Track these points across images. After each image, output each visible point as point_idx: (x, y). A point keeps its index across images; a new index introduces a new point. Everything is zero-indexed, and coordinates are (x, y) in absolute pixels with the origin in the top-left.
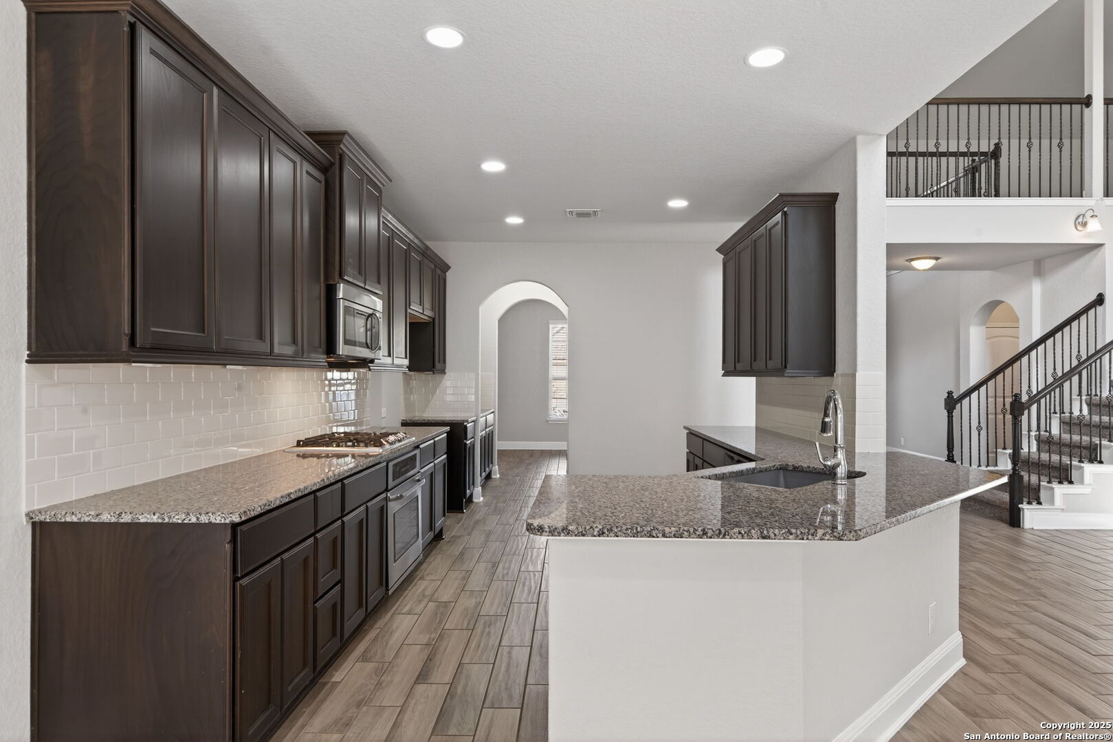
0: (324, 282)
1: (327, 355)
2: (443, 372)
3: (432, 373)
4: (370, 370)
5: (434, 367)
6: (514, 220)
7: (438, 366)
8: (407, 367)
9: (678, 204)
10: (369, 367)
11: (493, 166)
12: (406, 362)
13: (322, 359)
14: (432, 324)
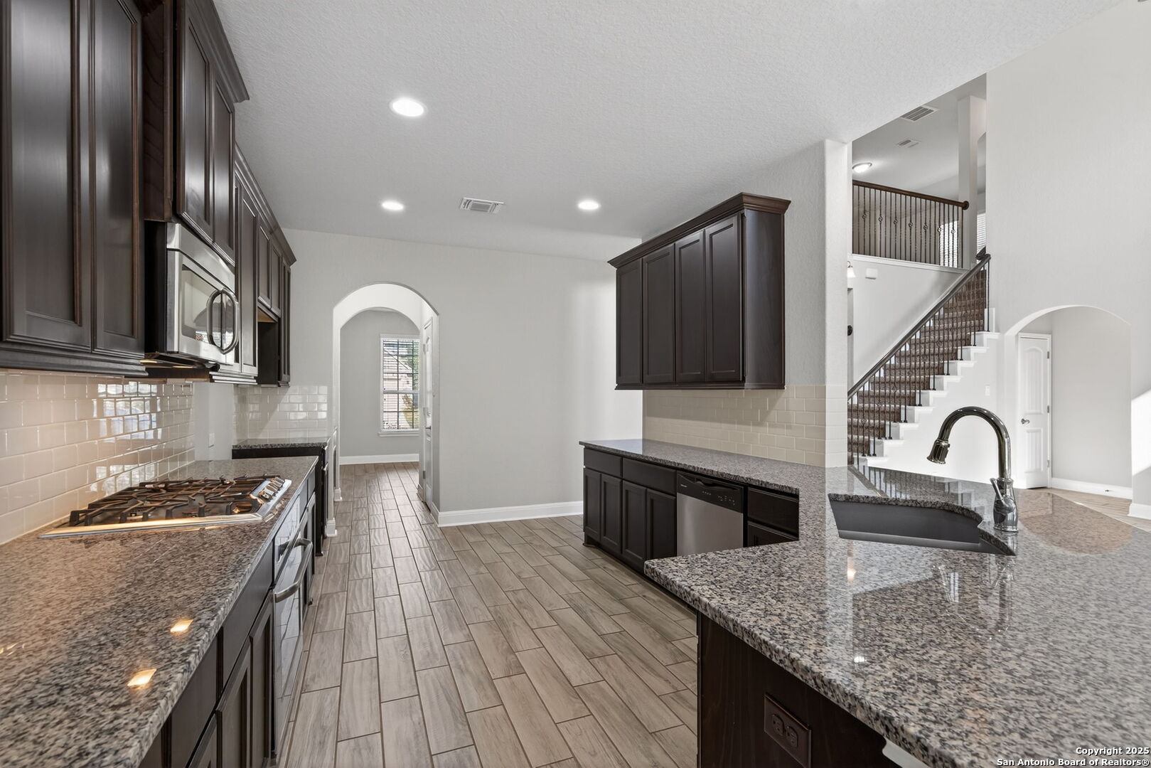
0: (141, 217)
1: (145, 352)
2: (287, 385)
3: (275, 386)
4: (212, 381)
5: (279, 378)
6: (392, 206)
7: (284, 377)
8: (255, 378)
9: (589, 205)
10: (211, 376)
11: (408, 107)
12: (254, 371)
13: (138, 361)
14: (277, 326)
